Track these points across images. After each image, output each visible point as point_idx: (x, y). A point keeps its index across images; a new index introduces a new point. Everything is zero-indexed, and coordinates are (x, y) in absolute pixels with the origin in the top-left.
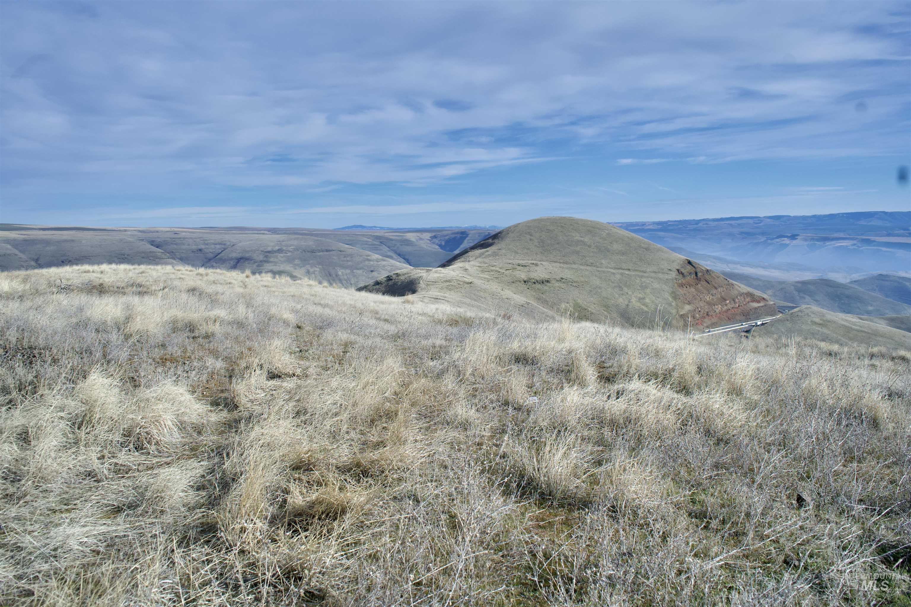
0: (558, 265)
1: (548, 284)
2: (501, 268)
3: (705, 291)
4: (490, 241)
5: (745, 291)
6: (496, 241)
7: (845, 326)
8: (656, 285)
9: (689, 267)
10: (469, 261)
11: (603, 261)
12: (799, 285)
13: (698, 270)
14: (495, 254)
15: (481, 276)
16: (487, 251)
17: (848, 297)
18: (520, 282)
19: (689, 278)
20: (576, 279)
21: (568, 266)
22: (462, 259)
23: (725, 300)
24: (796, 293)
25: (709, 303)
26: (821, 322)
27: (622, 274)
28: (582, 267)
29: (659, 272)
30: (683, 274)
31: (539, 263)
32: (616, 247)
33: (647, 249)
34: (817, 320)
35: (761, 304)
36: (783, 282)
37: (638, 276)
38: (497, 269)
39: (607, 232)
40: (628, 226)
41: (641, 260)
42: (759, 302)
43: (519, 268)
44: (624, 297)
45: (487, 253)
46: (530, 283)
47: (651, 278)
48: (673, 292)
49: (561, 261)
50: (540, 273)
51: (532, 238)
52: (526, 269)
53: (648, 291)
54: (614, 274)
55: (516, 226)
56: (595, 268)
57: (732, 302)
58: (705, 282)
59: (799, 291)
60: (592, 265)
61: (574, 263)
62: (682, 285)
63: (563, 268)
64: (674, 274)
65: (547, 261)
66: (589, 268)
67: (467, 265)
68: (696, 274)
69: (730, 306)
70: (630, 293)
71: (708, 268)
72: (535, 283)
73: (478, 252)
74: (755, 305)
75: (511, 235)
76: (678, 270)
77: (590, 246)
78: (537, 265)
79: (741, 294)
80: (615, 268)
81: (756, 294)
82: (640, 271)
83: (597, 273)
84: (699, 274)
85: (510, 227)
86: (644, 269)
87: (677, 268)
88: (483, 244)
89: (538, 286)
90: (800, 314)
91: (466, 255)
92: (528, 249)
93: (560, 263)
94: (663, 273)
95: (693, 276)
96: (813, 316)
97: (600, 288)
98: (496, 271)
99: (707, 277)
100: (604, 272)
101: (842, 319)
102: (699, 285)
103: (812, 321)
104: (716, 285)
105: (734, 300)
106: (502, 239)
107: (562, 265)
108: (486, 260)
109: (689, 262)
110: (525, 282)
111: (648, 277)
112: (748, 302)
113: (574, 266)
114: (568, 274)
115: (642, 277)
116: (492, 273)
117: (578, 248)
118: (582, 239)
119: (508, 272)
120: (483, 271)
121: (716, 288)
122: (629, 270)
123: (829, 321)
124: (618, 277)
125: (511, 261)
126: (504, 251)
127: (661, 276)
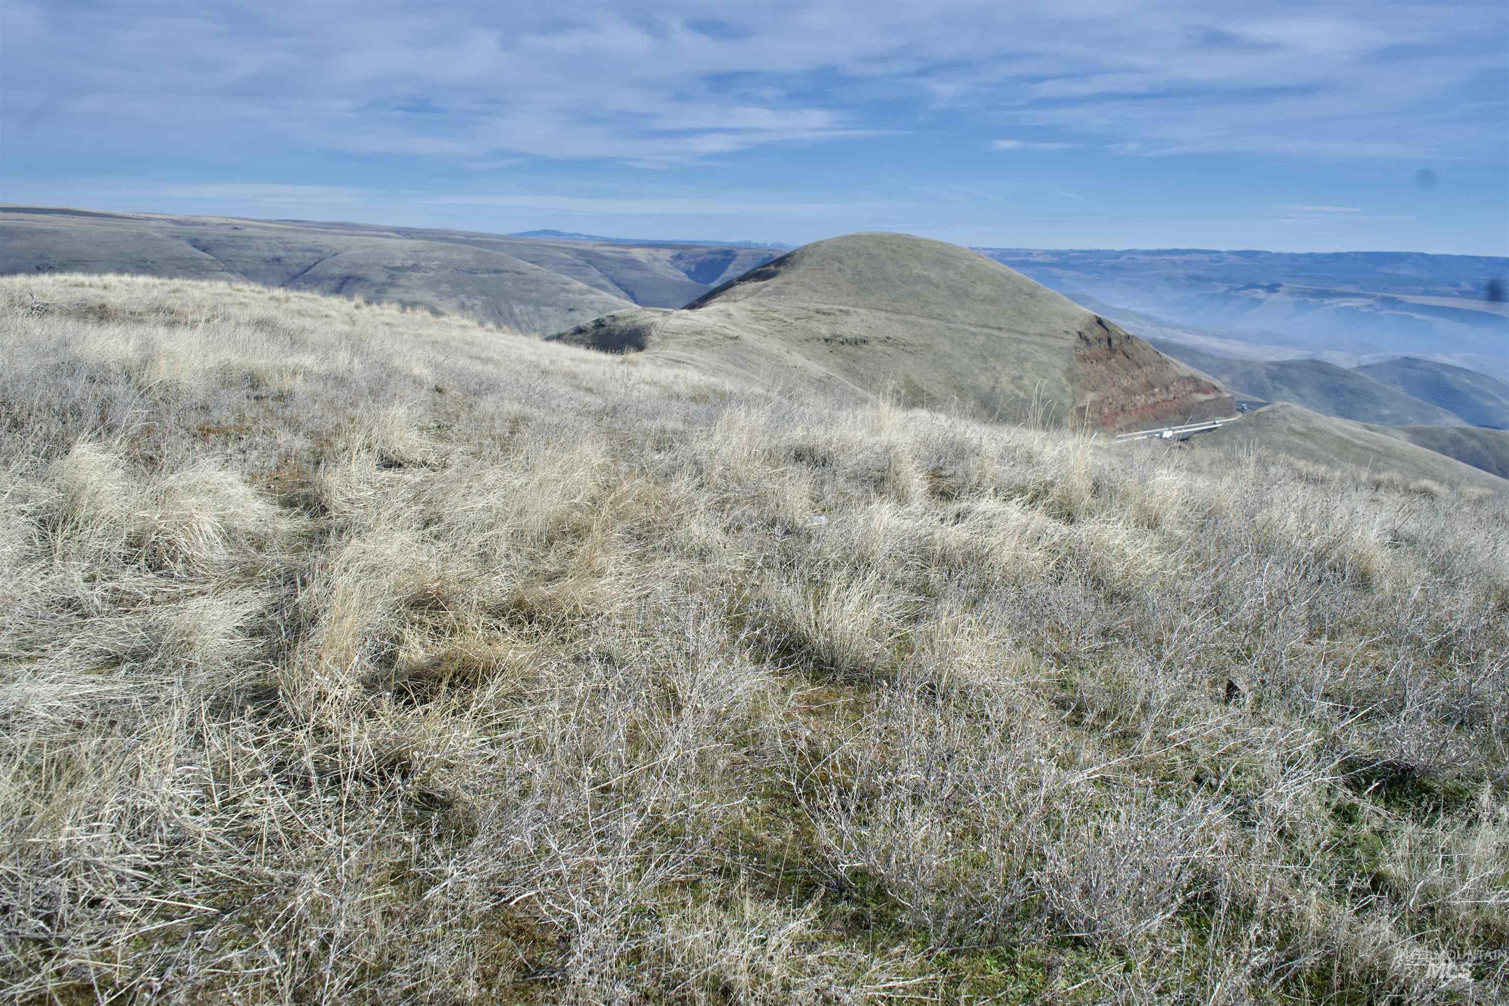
0: (883, 314)
1: (865, 346)
2: (787, 315)
3: (1121, 371)
4: (772, 268)
5: (1186, 374)
6: (782, 269)
7: (1342, 438)
8: (1043, 357)
9: (1098, 330)
10: (735, 301)
11: (958, 313)
12: (1275, 368)
13: (1113, 336)
14: (778, 292)
15: (754, 326)
16: (766, 286)
17: (1352, 392)
18: (819, 340)
19: (1096, 347)
20: (910, 340)
21: (902, 317)
22: (724, 297)
23: (1153, 387)
24: (1268, 381)
25: (1126, 391)
26: (1304, 430)
27: (988, 336)
28: (922, 321)
29: (1049, 336)
30: (1087, 340)
31: (852, 310)
32: (981, 289)
33: (1031, 295)
34: (1298, 427)
35: (1211, 396)
36: (1250, 363)
37: (1015, 340)
38: (782, 316)
39: (967, 262)
40: (1004, 256)
41: (1021, 313)
42: (1206, 392)
43: (818, 316)
44: (989, 374)
45: (765, 289)
46: (834, 344)
47: (1035, 343)
48: (1069, 370)
49: (889, 309)
50: (851, 327)
51: (842, 267)
52: (831, 319)
53: (1028, 366)
54: (974, 334)
55: (816, 245)
56: (943, 323)
57: (1164, 390)
58: (1122, 356)
59: (1273, 377)
60: (939, 317)
61: (910, 313)
62: (1084, 359)
63: (890, 320)
64: (1073, 340)
65: (865, 307)
66: (932, 322)
67: (731, 307)
68: (1109, 341)
69: (1159, 398)
70: (999, 368)
71: (1130, 333)
72: (842, 343)
73: (750, 286)
74: (1202, 397)
75: (807, 260)
76: (1080, 333)
77: (937, 286)
78: (847, 313)
79: (1180, 379)
80: (977, 325)
81: (1203, 379)
82: (1018, 332)
83: (947, 333)
84: (1115, 342)
85: (806, 247)
86: (1023, 329)
87: (1079, 329)
88: (760, 273)
89: (847, 348)
90: (1271, 415)
91: (731, 290)
92: (835, 285)
93: (887, 311)
94: (1055, 337)
95: (1105, 344)
96: (1291, 419)
97: (950, 356)
98: (780, 320)
99: (1127, 348)
100: (959, 331)
101: (1339, 427)
102: (1113, 360)
103: (1289, 429)
104: (1140, 363)
105: (1167, 388)
106: (793, 266)
107: (889, 315)
108: (764, 301)
109: (1100, 322)
110: (826, 340)
111: (1029, 343)
112: (1191, 392)
113: (910, 318)
114: (898, 331)
115: (1020, 341)
116: (773, 323)
117: (918, 289)
118: (926, 273)
119: (798, 322)
120: (757, 319)
121: (1140, 367)
122: (1000, 329)
123: (1317, 430)
124: (981, 339)
125: (805, 305)
126: (793, 287)
127: (1051, 341)
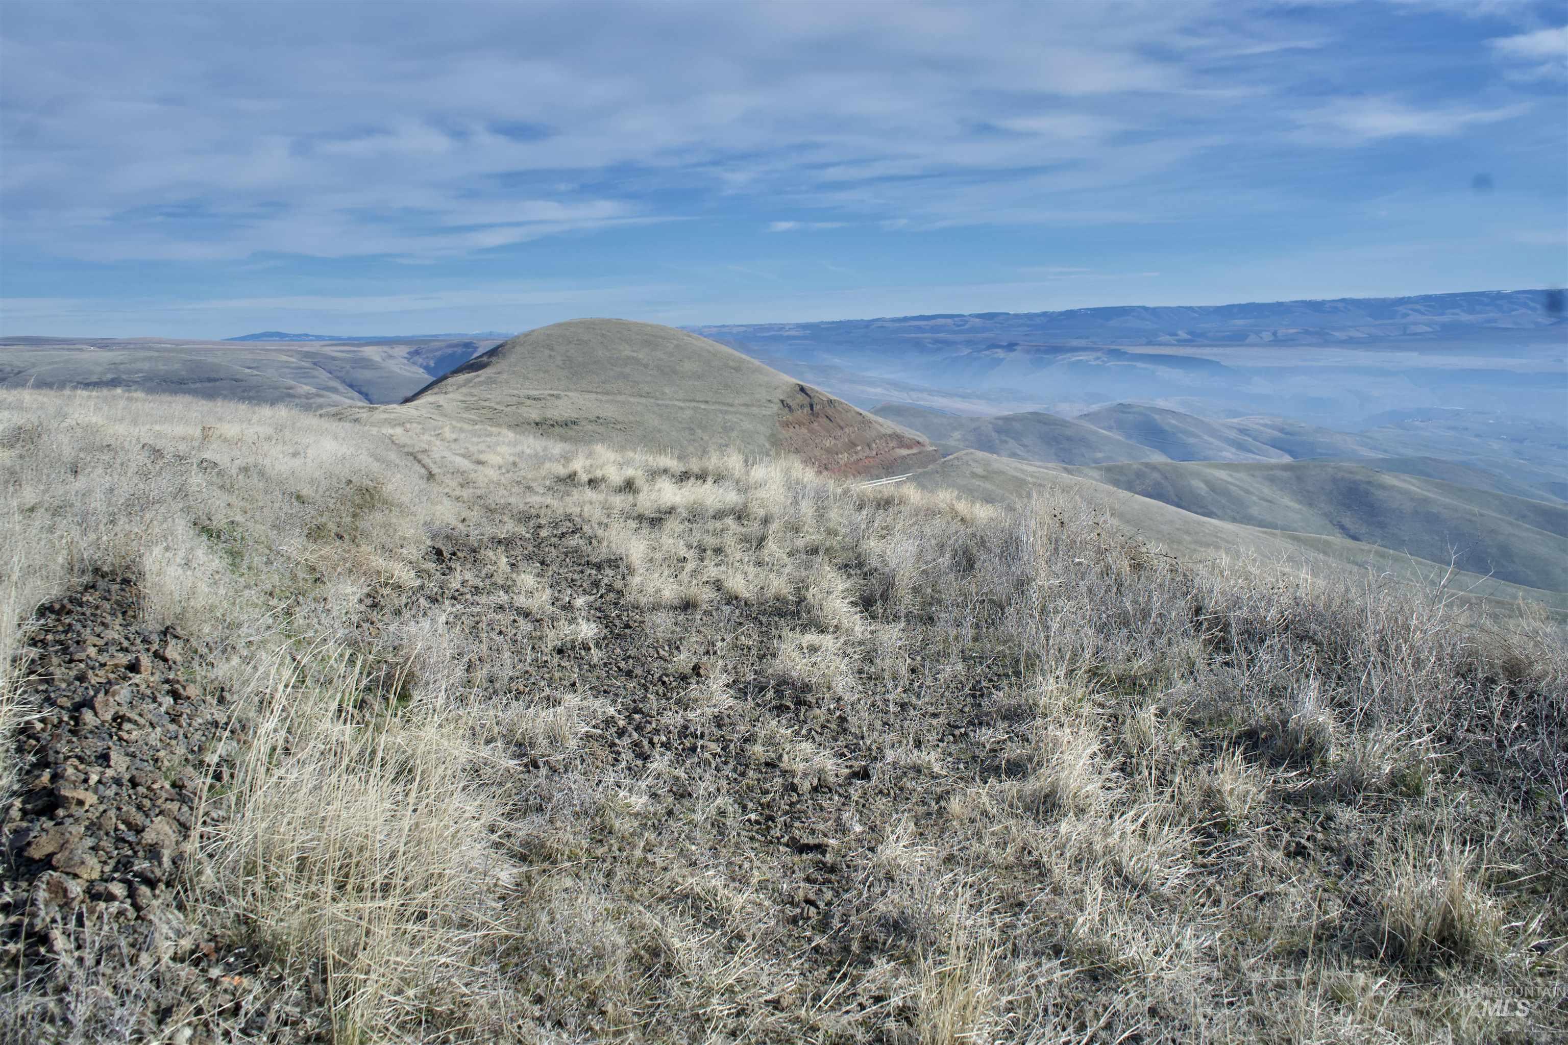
0: (593, 396)
1: (575, 427)
2: (498, 403)
3: (823, 433)
4: (485, 359)
5: (889, 431)
6: (494, 359)
8: (747, 425)
9: (801, 397)
10: (446, 393)
11: (667, 390)
12: (1000, 422)
13: (816, 400)
14: (490, 381)
15: (465, 416)
16: (478, 376)
17: (1069, 439)
18: (529, 424)
19: (799, 412)
20: (620, 419)
21: (610, 397)
22: (436, 390)
23: (855, 445)
24: (995, 435)
25: (828, 451)
27: (695, 409)
28: (632, 399)
29: (753, 405)
30: (789, 407)
31: (562, 393)
32: (688, 366)
33: (737, 369)
35: (915, 451)
36: (978, 419)
37: (721, 411)
38: (492, 405)
39: (675, 342)
40: (722, 335)
41: (727, 386)
42: (909, 447)
43: (528, 402)
44: (696, 444)
45: (477, 380)
46: (545, 427)
47: (741, 414)
48: (772, 435)
49: (599, 390)
50: (562, 410)
51: (553, 353)
52: (539, 404)
53: (734, 434)
54: (681, 408)
55: (527, 335)
56: (652, 400)
57: (867, 449)
58: (825, 419)
59: (999, 431)
60: (648, 395)
61: (620, 393)
62: (787, 424)
63: (601, 401)
64: (775, 408)
65: (576, 390)
66: (643, 400)
67: (441, 399)
68: (811, 406)
69: (861, 455)
70: (706, 438)
71: (833, 397)
72: (553, 426)
73: (462, 378)
74: (904, 452)
75: (518, 349)
76: (782, 401)
77: (646, 366)
78: (558, 397)
79: (883, 436)
80: (685, 401)
81: (907, 435)
82: (724, 404)
83: (656, 409)
84: (817, 408)
85: (518, 337)
86: (730, 401)
87: (782, 398)
88: (473, 364)
89: (557, 429)
91: (445, 382)
92: (546, 372)
93: (597, 393)
94: (760, 406)
95: (807, 410)
97: (659, 431)
98: (490, 408)
99: (830, 412)
100: (667, 406)
102: (816, 424)
104: (842, 424)
105: (869, 446)
106: (504, 355)
107: (600, 396)
108: (475, 391)
109: (802, 389)
110: (537, 424)
111: (736, 413)
112: (893, 448)
113: (620, 398)
114: (609, 411)
115: (726, 412)
116: (482, 411)
117: (627, 370)
118: (635, 354)
119: (509, 409)
120: (467, 409)
121: (842, 428)
122: (707, 402)
124: (689, 413)
125: (515, 392)
126: (505, 376)
127: (755, 410)
